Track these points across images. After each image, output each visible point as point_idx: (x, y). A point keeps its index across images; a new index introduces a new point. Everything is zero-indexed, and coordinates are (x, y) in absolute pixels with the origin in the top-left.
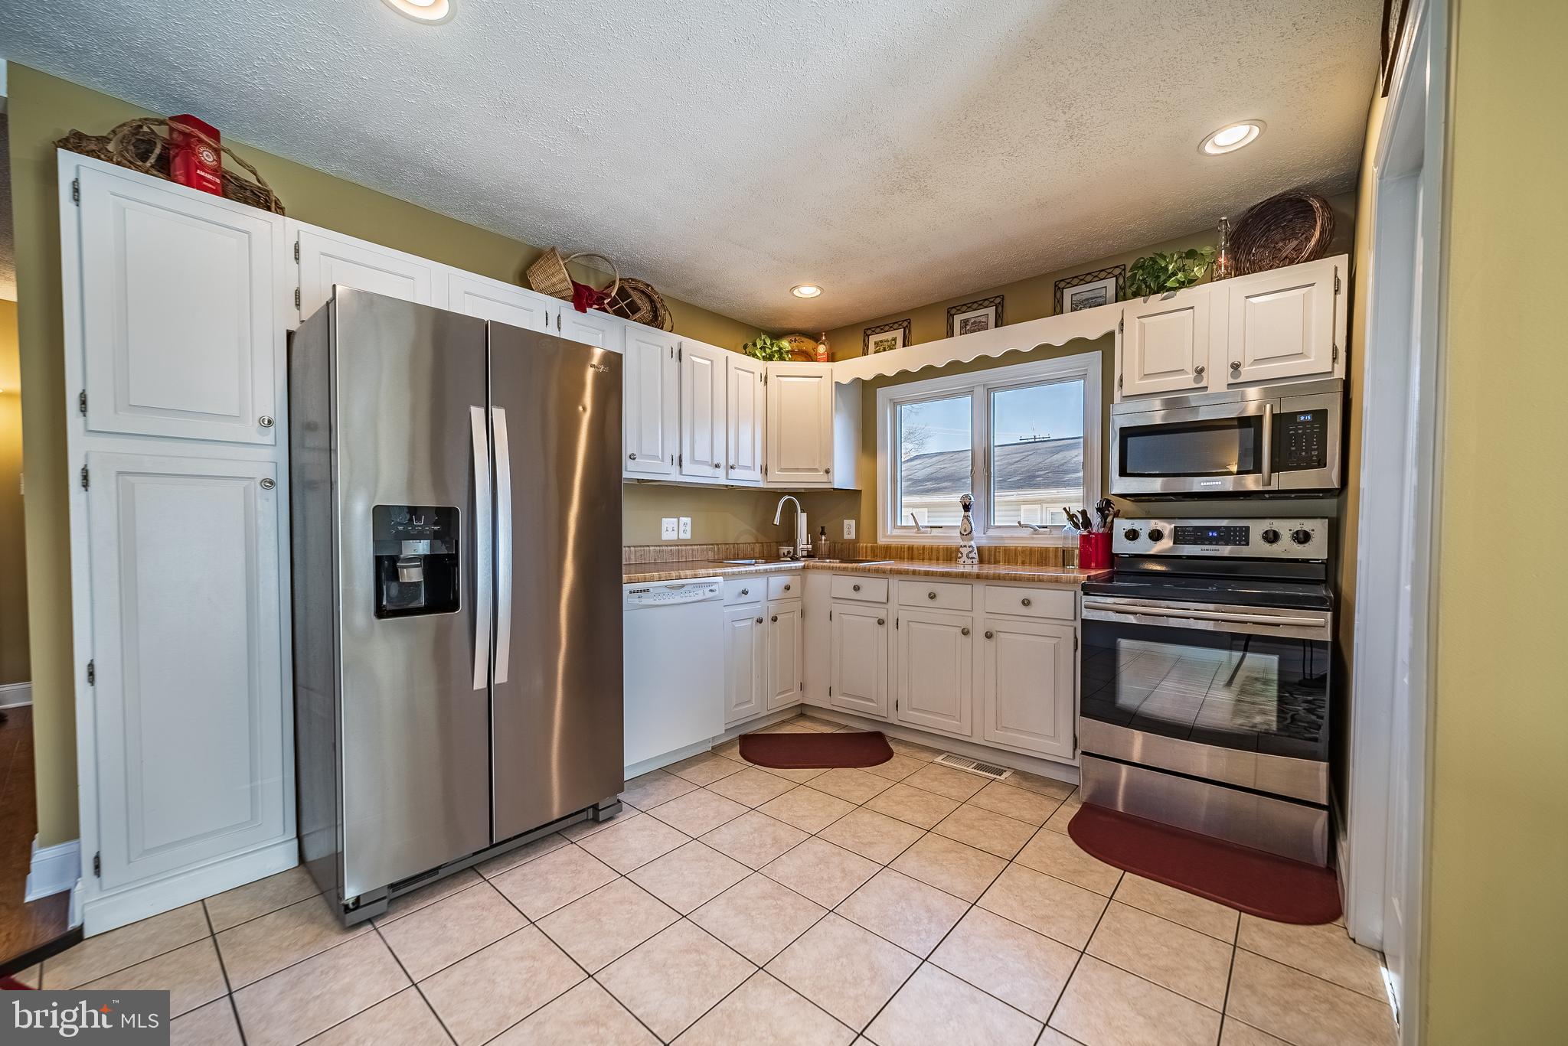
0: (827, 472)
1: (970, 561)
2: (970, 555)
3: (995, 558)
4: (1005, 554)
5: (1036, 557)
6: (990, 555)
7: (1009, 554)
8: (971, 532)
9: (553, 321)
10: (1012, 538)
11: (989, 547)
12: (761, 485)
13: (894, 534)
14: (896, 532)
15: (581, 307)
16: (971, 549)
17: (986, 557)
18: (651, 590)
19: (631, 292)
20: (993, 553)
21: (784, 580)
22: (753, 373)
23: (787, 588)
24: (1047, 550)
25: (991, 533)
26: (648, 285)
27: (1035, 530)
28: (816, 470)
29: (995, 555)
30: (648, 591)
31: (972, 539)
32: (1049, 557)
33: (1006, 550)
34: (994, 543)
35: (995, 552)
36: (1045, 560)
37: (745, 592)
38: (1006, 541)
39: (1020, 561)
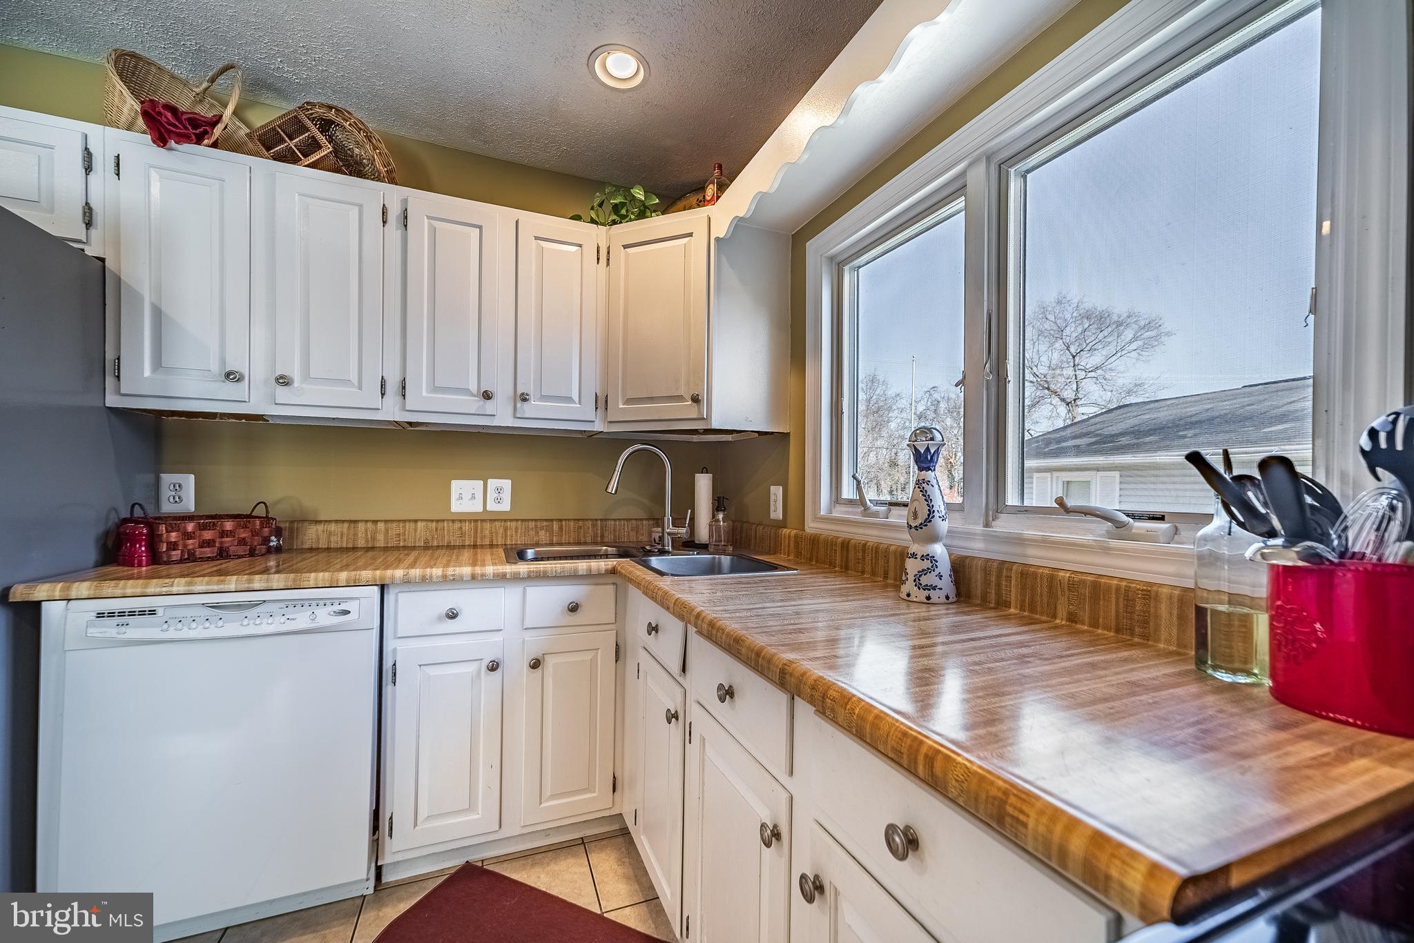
0: (696, 400)
1: (921, 595)
2: (924, 580)
3: (998, 594)
4: (1024, 588)
5: (1110, 610)
6: (987, 583)
7: (1033, 589)
8: (929, 520)
9: (102, 163)
10: (1045, 543)
11: (988, 560)
12: (598, 427)
13: (835, 514)
14: (840, 512)
15: (161, 139)
16: (927, 564)
17: (977, 587)
18: (160, 612)
19: (309, 123)
20: (993, 579)
21: (569, 592)
22: (580, 246)
23: (574, 608)
24: (1149, 593)
25: (1004, 525)
26: (330, 108)
27: (1119, 525)
28: (680, 398)
29: (999, 585)
30: (152, 612)
31: (934, 538)
32: (1157, 617)
33: (1028, 575)
34: (999, 553)
35: (999, 577)
36: (1145, 623)
37: (452, 615)
38: (1031, 551)
39: (1062, 611)
